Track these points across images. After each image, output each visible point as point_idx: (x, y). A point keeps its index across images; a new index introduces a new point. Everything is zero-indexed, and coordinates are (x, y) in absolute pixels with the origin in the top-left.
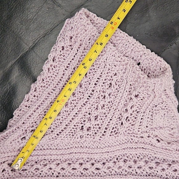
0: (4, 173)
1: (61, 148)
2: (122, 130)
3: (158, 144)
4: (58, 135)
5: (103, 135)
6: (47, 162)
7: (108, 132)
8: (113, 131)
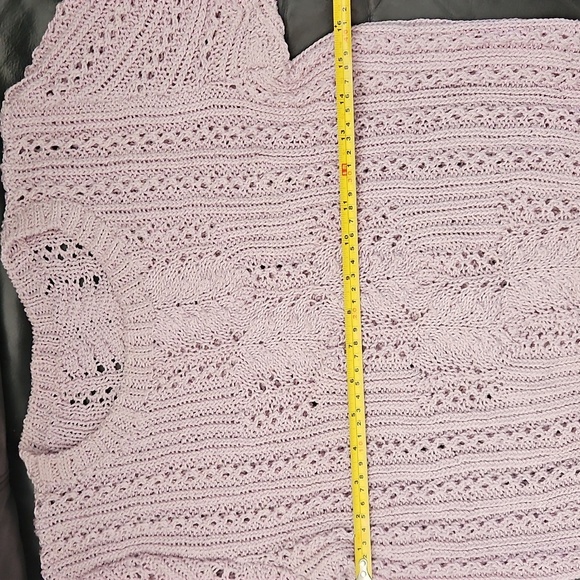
0: (22, 155)
1: (108, 109)
2: (200, 74)
3: (259, 97)
4: (103, 86)
5: (174, 85)
6: (89, 135)
7: (180, 79)
8: (189, 77)
